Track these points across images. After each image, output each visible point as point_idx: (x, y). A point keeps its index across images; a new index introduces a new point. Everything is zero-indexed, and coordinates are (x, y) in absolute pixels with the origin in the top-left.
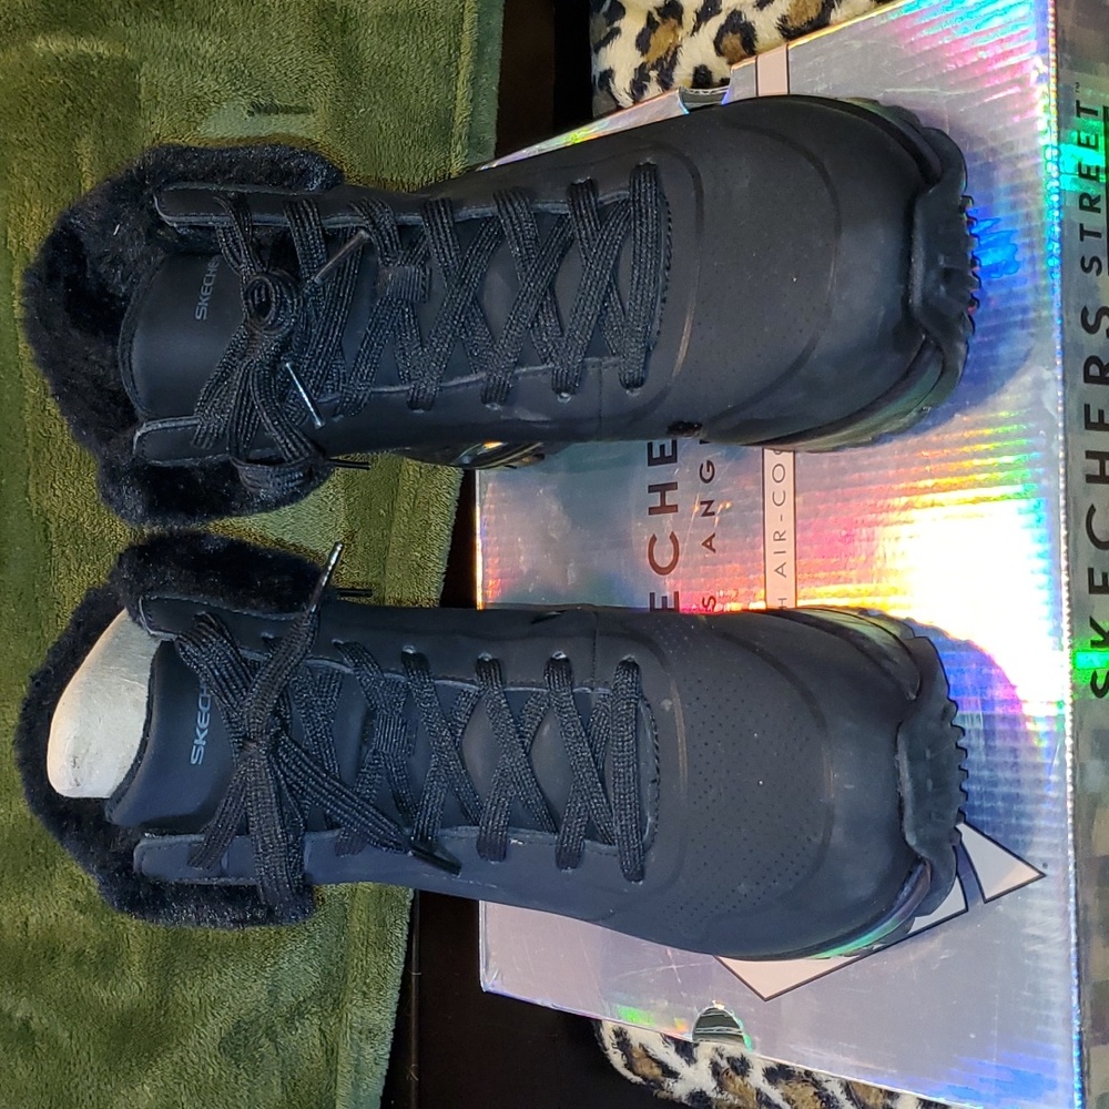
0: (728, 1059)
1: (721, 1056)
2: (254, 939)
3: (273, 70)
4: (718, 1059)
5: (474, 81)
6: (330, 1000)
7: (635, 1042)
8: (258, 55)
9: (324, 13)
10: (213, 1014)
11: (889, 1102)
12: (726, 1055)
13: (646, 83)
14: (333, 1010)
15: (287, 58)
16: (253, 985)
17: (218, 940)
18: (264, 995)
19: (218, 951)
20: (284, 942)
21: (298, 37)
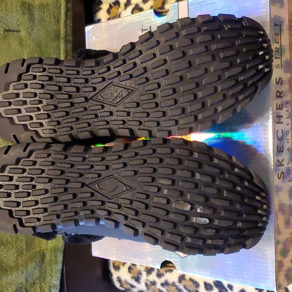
0: (150, 282)
1: (148, 281)
3: (10, 20)
4: (147, 282)
5: (66, 23)
7: (123, 280)
8: (5, 15)
9: (23, 4)
12: (149, 281)
14: (43, 281)
15: (13, 16)
21: (16, 11)
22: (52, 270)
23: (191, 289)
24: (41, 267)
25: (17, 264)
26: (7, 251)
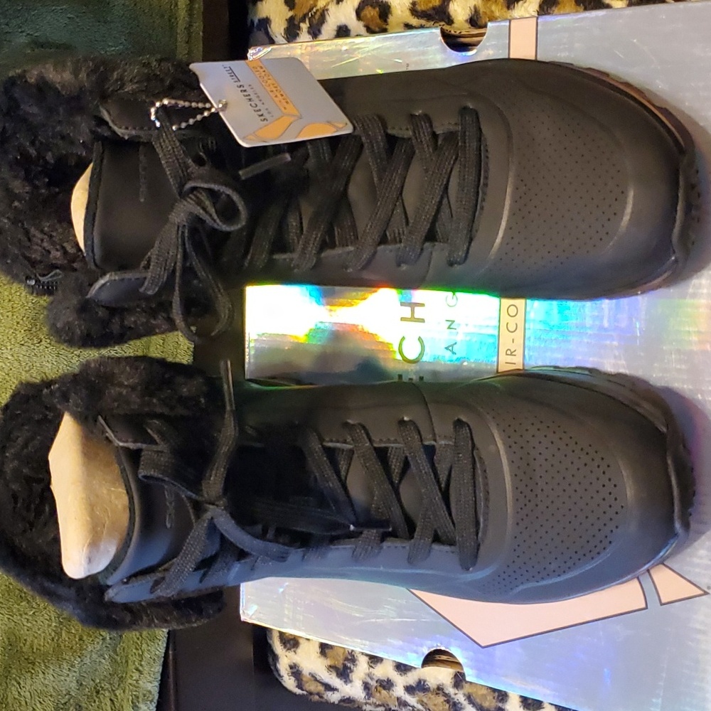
0: (378, 681)
1: (372, 679)
2: (65, 646)
4: (369, 680)
6: (117, 679)
7: (306, 672)
10: (40, 702)
11: (500, 705)
12: (375, 678)
13: (298, 32)
14: (119, 685)
16: (67, 678)
17: (40, 650)
18: (74, 685)
19: (42, 658)
20: (86, 645)
22: (141, 656)
23: (486, 704)
24: (115, 651)
25: (59, 646)
26: (34, 613)
